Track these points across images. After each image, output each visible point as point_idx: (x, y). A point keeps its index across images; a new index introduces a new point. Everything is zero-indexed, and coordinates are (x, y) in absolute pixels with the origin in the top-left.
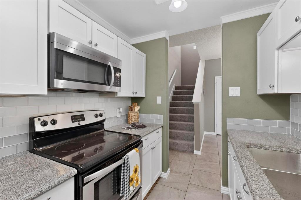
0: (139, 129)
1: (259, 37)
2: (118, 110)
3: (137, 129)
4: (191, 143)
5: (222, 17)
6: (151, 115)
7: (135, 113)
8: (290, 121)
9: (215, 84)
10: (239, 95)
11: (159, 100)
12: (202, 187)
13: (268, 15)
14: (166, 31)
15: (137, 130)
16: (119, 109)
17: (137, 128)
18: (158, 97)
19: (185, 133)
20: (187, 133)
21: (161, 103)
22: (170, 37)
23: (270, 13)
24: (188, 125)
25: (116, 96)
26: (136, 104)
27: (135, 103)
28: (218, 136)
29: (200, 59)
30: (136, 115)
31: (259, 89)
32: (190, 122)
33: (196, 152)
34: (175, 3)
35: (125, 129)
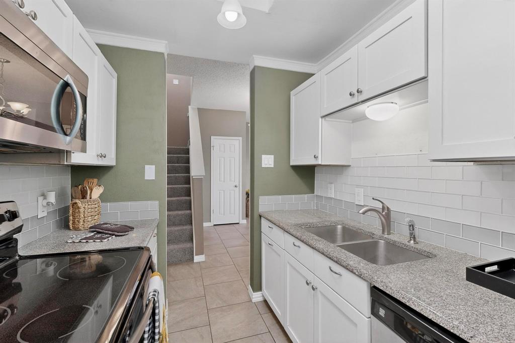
0: (121, 236)
1: (293, 97)
2: (41, 199)
3: (116, 236)
4: (188, 246)
5: (257, 56)
6: (129, 203)
7: (94, 201)
8: (315, 194)
9: (212, 148)
10: (272, 166)
11: (150, 172)
12: (227, 307)
13: (310, 75)
14: (166, 42)
15: (118, 237)
16: (44, 196)
17: (116, 233)
18: (147, 167)
19: (175, 231)
20: (178, 230)
21: (154, 179)
22: (168, 55)
23: (313, 75)
24: (178, 215)
25: (66, 163)
26: (95, 180)
27: (91, 180)
28: (215, 227)
29: (190, 105)
30: (96, 206)
31: (293, 158)
32: (180, 210)
33: (197, 259)
34: (227, 13)
35: (80, 242)
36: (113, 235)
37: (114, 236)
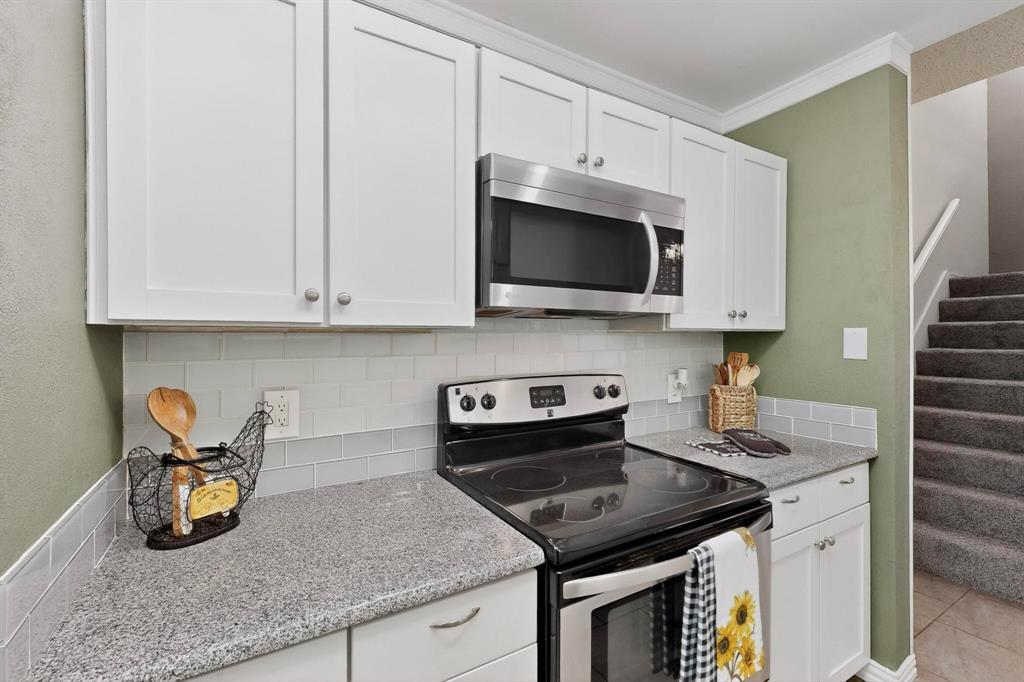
0: (756, 456)
2: (671, 378)
3: (748, 454)
6: (812, 404)
7: (741, 391)
11: (856, 343)
15: (749, 457)
16: (676, 374)
17: (749, 451)
18: (847, 330)
21: (866, 358)
22: (914, 57)
25: (665, 329)
26: (745, 356)
27: (738, 355)
30: (744, 399)
35: (697, 447)
36: (744, 451)
37: (744, 454)
